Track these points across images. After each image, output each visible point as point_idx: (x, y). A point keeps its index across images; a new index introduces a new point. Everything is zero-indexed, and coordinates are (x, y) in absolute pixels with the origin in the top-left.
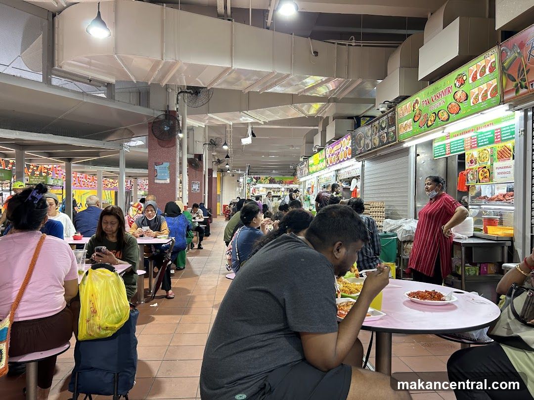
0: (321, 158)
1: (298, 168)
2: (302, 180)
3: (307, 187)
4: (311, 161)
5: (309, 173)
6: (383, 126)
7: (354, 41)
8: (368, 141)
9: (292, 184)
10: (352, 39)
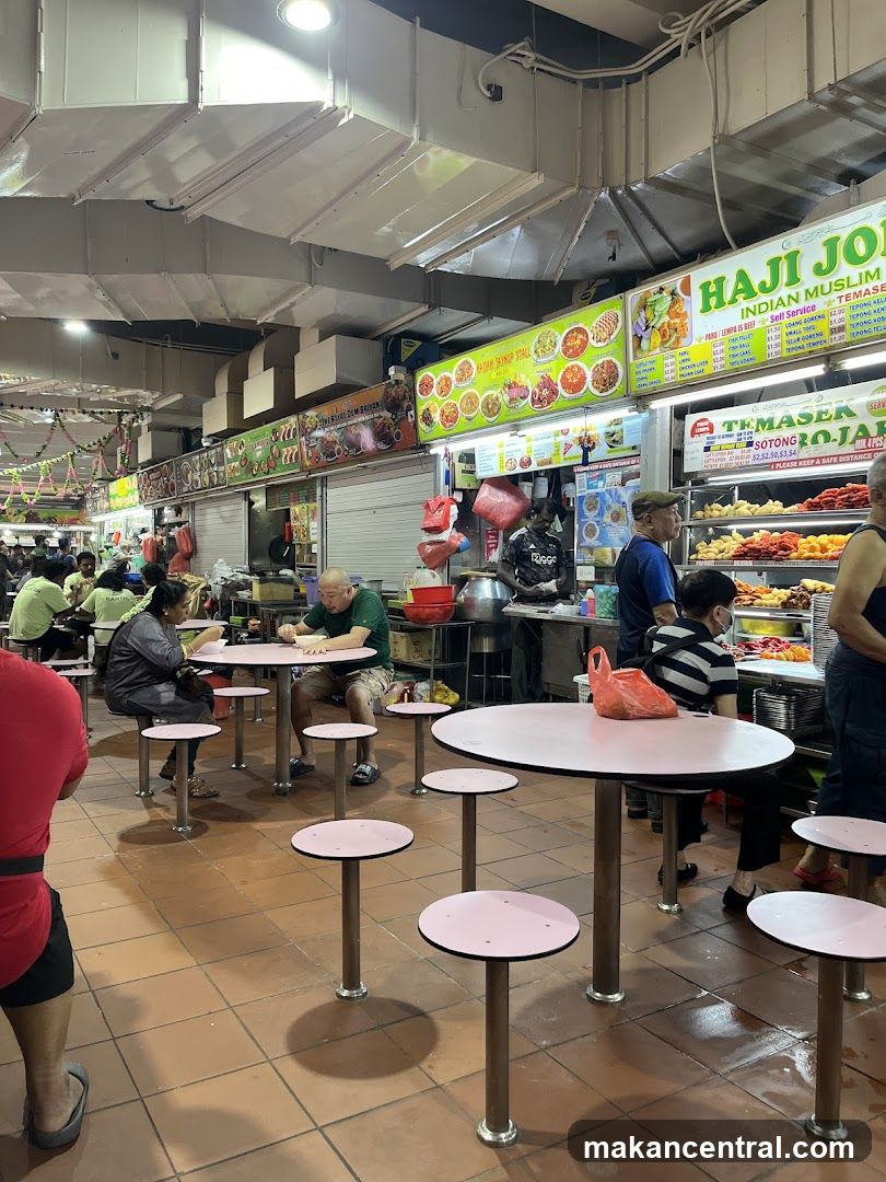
0: (130, 488)
1: (87, 496)
2: (96, 519)
3: (106, 533)
4: (114, 487)
5: (109, 510)
6: (213, 461)
7: (169, 341)
8: (196, 477)
9: (76, 524)
10: (167, 339)
